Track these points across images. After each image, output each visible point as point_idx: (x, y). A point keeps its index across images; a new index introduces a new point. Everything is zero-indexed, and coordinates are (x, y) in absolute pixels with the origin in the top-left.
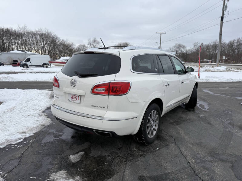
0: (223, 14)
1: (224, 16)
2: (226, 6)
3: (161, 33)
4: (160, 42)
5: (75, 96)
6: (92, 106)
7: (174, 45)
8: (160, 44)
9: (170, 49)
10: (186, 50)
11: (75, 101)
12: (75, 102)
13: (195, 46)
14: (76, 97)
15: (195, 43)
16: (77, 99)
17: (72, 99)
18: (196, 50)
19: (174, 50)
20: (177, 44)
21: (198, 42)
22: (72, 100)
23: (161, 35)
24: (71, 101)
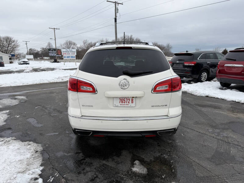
0: (116, 16)
1: (117, 18)
2: (118, 9)
3: (54, 29)
4: (55, 38)
5: (126, 100)
6: (153, 106)
7: (65, 42)
8: (55, 40)
9: (61, 46)
10: (78, 47)
11: (126, 105)
12: (128, 106)
13: (84, 43)
14: (128, 101)
15: (84, 41)
16: (130, 102)
17: (121, 103)
18: (86, 47)
19: (65, 47)
20: (67, 41)
21: (87, 40)
22: (121, 105)
23: (54, 30)
24: (119, 106)
